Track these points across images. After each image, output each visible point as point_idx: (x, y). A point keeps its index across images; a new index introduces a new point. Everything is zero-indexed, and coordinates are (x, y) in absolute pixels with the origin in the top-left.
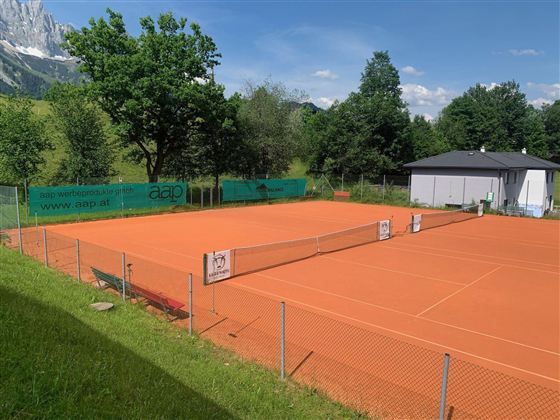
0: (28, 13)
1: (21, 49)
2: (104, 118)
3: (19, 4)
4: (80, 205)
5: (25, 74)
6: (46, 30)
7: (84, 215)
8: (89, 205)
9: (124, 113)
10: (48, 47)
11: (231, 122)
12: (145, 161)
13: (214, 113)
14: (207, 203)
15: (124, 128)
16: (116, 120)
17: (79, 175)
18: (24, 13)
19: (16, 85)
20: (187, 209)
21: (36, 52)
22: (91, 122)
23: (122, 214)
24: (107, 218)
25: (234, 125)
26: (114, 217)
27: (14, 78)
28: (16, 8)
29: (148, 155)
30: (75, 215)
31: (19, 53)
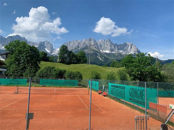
1: (104, 51)
3: (105, 41)
5: (105, 57)
6: (110, 46)
9: (132, 74)
10: (111, 50)
11: (158, 76)
13: (153, 74)
15: (132, 77)
16: (130, 76)
18: (106, 42)
19: (102, 60)
21: (108, 52)
22: (125, 76)
25: (159, 77)
27: (102, 59)
28: (104, 42)
31: (104, 52)
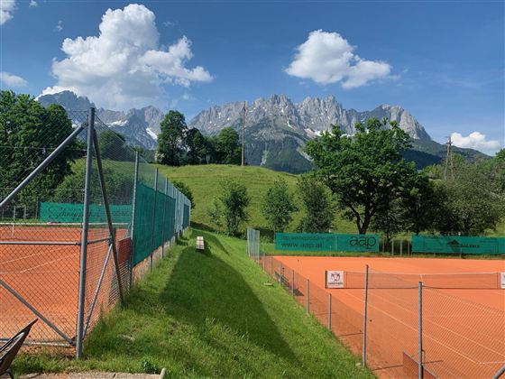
0: (325, 106)
1: (318, 133)
2: (328, 191)
4: (303, 246)
6: (336, 116)
7: (305, 252)
8: (308, 246)
11: (417, 190)
12: (355, 218)
13: (403, 184)
14: (397, 252)
16: (334, 191)
17: (310, 227)
19: (313, 160)
20: (380, 255)
22: (320, 194)
23: (330, 254)
24: (320, 256)
25: (419, 192)
26: (325, 256)
29: (357, 215)
30: (301, 252)
31: (317, 136)
